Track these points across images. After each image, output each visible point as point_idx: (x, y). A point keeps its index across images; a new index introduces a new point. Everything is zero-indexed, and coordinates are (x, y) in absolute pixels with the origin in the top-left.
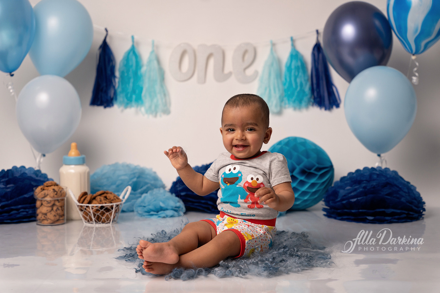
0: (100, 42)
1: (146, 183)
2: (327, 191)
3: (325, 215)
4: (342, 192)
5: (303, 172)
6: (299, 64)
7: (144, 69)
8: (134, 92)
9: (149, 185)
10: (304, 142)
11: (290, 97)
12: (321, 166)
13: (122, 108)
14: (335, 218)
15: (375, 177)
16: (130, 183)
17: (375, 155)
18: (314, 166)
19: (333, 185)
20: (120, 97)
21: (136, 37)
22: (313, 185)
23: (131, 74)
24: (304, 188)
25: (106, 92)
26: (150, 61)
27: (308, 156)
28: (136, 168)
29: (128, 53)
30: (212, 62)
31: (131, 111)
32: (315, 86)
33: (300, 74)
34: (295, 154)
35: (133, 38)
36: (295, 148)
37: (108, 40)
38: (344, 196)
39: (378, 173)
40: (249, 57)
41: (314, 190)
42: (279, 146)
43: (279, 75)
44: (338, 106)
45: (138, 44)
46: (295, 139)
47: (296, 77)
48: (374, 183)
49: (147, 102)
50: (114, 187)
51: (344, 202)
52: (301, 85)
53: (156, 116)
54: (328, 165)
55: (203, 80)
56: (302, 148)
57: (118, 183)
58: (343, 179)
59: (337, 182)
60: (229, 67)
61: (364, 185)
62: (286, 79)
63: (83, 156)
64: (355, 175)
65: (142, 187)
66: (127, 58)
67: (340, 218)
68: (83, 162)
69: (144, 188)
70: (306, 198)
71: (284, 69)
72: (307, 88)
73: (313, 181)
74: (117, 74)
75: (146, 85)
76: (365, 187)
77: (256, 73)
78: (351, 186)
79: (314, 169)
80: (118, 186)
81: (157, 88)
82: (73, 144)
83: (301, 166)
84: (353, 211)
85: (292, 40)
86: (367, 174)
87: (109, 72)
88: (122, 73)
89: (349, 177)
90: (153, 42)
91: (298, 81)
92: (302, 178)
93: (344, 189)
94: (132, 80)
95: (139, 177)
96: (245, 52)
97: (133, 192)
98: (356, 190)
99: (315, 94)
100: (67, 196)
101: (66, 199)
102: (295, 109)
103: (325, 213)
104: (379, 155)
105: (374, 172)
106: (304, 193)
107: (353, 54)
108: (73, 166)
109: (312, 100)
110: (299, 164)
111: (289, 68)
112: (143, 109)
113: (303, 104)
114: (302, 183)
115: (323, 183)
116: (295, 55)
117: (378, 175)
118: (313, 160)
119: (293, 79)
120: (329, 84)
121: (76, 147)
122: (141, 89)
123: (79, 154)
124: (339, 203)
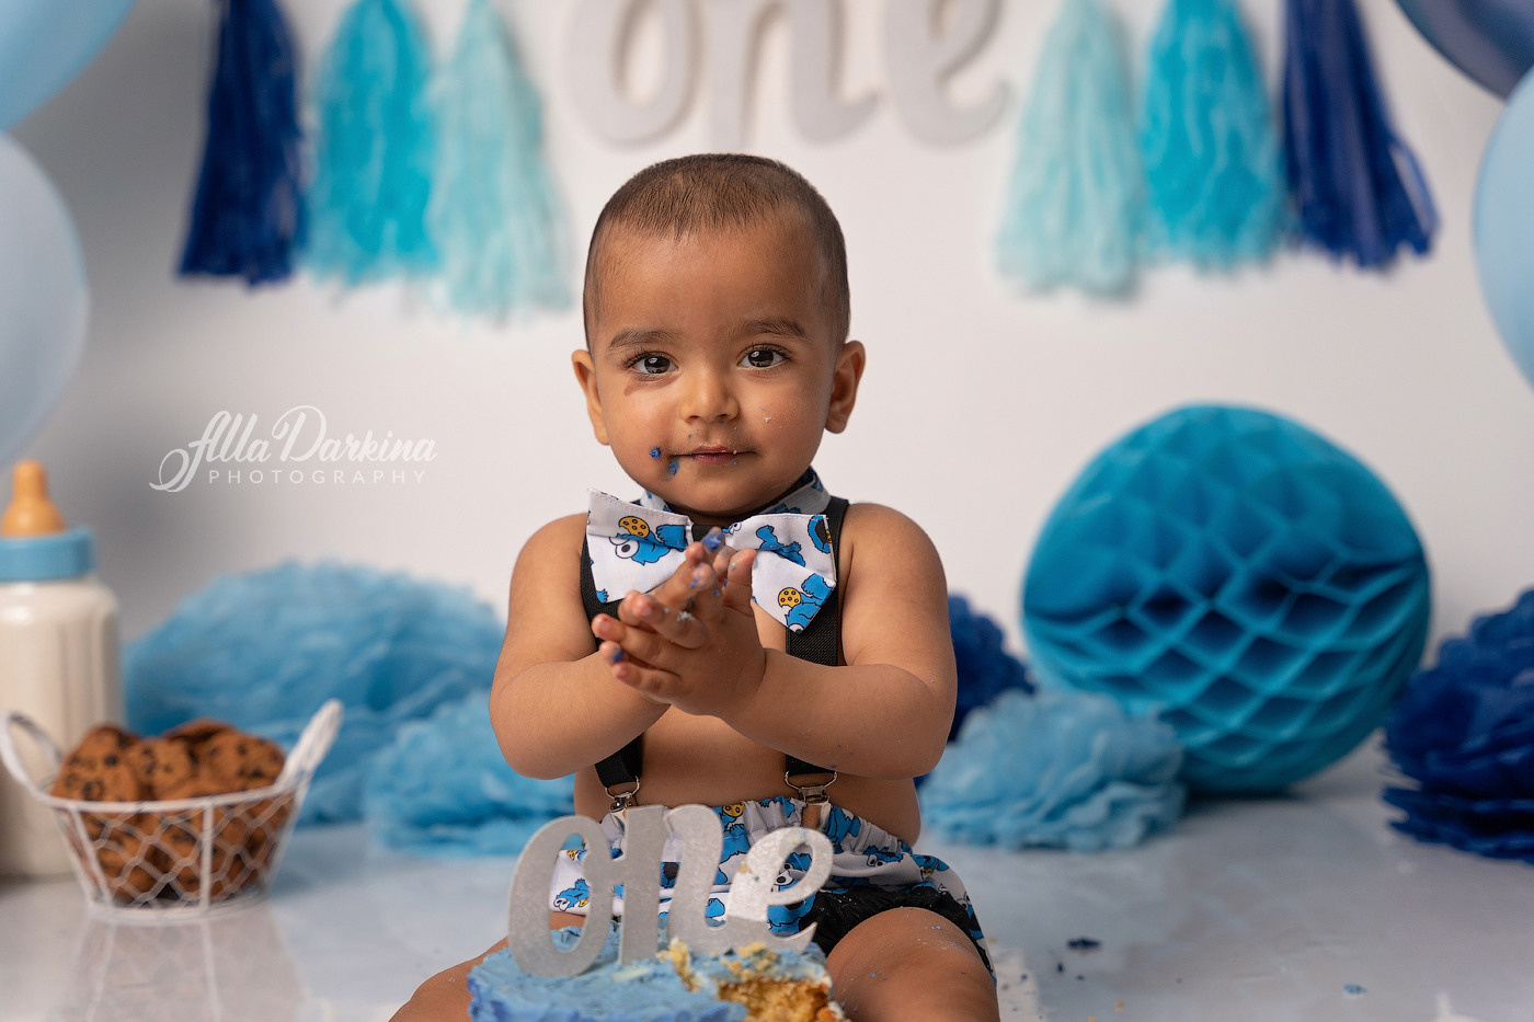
1: (440, 667)
2: (1402, 693)
3: (1397, 826)
4: (1493, 702)
5: (1267, 592)
6: (1220, 37)
7: (439, 89)
8: (389, 201)
9: (454, 677)
10: (1270, 434)
11: (1175, 205)
12: (1364, 558)
13: (332, 286)
14: (1459, 845)
16: (356, 668)
18: (1326, 558)
19: (1430, 659)
20: (325, 231)
22: (1326, 662)
23: (375, 113)
24: (1280, 681)
25: (254, 207)
26: (467, 47)
27: (1291, 504)
28: (389, 585)
30: (778, 47)
31: (380, 299)
32: (1304, 150)
33: (1230, 87)
34: (1224, 497)
36: (1223, 464)
38: (1512, 720)
40: (964, 15)
41: (1330, 688)
42: (1135, 458)
43: (1118, 97)
44: (1422, 245)
46: (1219, 417)
47: (1205, 105)
49: (455, 249)
50: (267, 693)
51: (1513, 757)
52: (1235, 143)
53: (501, 318)
54: (1400, 550)
56: (1259, 465)
57: (291, 668)
58: (1489, 628)
59: (1451, 647)
60: (865, 68)
62: (1155, 120)
63: (82, 532)
65: (416, 687)
66: (352, 40)
67: (1490, 845)
68: (78, 563)
69: (432, 690)
70: (1288, 732)
71: (1143, 67)
72: (1264, 159)
73: (1323, 638)
74: (310, 117)
75: (448, 165)
77: (1004, 91)
79: (1329, 571)
80: (289, 687)
81: (506, 179)
82: (25, 471)
83: (1260, 559)
87: (265, 109)
88: (332, 112)
91: (1220, 121)
92: (1266, 625)
93: (1506, 681)
94: (379, 147)
95: (404, 634)
97: (362, 713)
99: (1308, 188)
102: (1203, 265)
103: (1398, 815)
106: (1279, 707)
108: (24, 590)
109: (1293, 217)
110: (1245, 551)
111: (1169, 61)
112: (438, 290)
113: (1248, 239)
114: (1266, 652)
115: (1379, 650)
118: (1320, 528)
119: (1190, 116)
120: (1377, 135)
121: (43, 486)
122: (423, 191)
123: (58, 524)
124: (1479, 765)
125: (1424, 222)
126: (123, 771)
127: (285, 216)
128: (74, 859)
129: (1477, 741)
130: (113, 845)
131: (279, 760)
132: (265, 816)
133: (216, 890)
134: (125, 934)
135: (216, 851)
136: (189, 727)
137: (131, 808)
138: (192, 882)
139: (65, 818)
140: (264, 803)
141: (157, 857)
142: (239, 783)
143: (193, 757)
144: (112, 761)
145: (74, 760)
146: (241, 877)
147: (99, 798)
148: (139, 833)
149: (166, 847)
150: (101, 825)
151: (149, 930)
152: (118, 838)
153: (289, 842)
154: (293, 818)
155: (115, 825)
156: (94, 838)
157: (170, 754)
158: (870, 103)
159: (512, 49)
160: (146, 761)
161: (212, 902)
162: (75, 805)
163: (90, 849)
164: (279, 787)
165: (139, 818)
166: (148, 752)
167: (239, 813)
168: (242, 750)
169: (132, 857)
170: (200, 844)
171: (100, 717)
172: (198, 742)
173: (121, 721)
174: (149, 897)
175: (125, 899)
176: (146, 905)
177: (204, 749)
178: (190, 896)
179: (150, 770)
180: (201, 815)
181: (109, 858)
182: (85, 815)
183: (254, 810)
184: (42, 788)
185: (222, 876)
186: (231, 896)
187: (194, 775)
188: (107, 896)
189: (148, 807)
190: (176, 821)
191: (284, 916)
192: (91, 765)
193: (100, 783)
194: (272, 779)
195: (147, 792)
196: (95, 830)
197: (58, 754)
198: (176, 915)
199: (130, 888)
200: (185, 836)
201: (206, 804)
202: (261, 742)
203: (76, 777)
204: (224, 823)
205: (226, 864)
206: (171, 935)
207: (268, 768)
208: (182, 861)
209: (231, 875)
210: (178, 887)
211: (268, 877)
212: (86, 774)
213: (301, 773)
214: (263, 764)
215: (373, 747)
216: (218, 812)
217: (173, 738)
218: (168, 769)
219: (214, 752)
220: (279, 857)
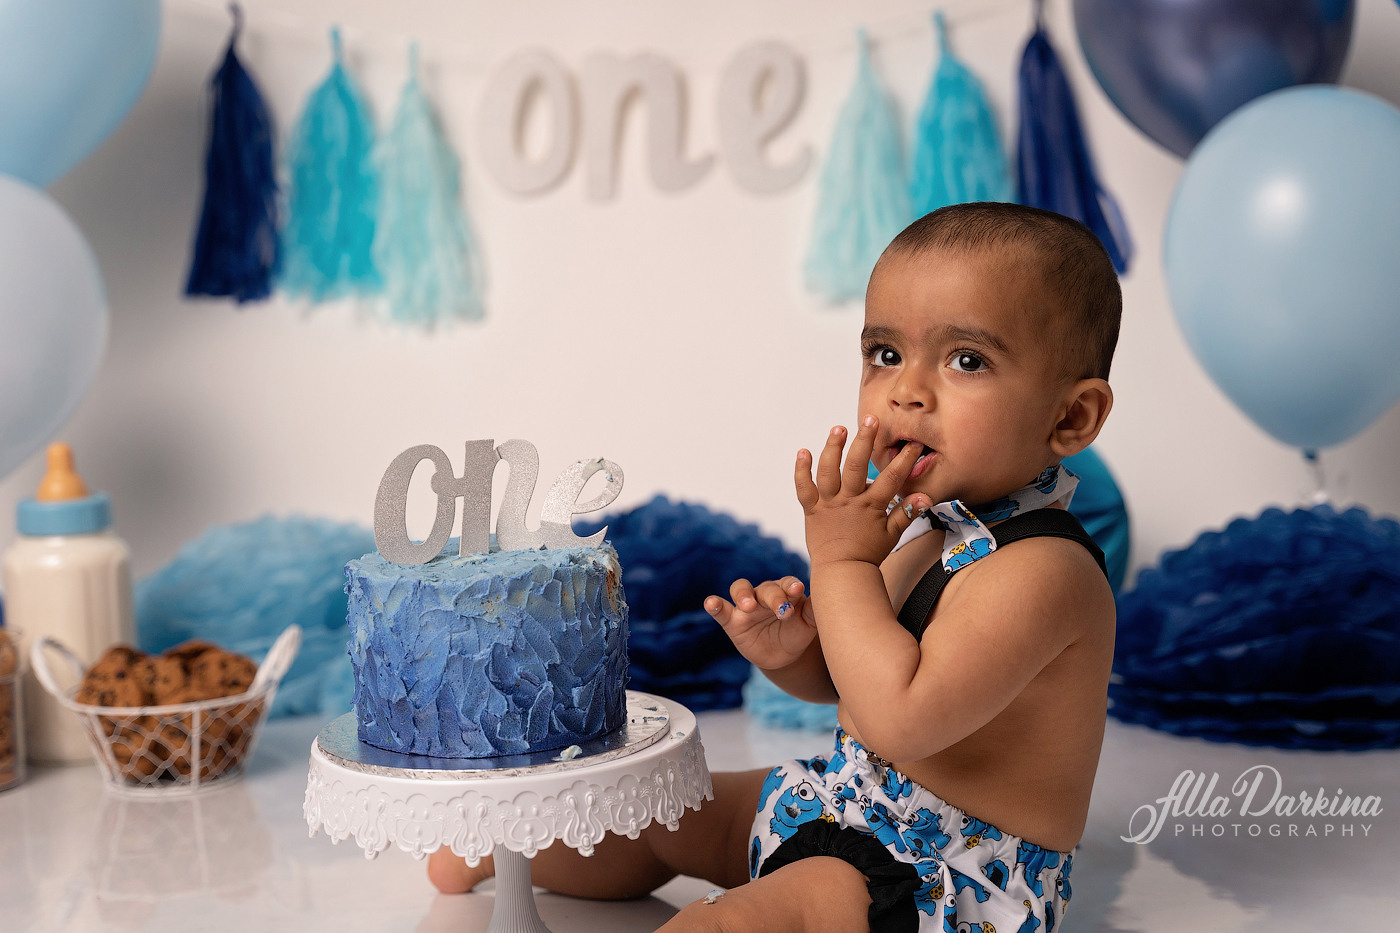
0: (211, 56)
4: (1178, 618)
6: (970, 112)
7: (382, 153)
8: (344, 239)
13: (302, 303)
14: (1154, 725)
15: (1314, 548)
17: (1292, 457)
20: (296, 261)
21: (350, 35)
23: (332, 173)
25: (242, 244)
26: (403, 121)
29: (319, 97)
30: (638, 121)
31: (339, 313)
33: (978, 150)
35: (336, 37)
37: (246, 51)
38: (1192, 632)
39: (1327, 529)
40: (777, 97)
43: (894, 158)
45: (359, 60)
47: (959, 164)
48: (1316, 577)
49: (395, 275)
50: (248, 617)
51: (1193, 660)
53: (431, 327)
54: (1107, 500)
55: (608, 187)
57: (267, 597)
58: (1174, 560)
59: (1145, 574)
60: (704, 136)
61: (1270, 586)
62: (921, 173)
63: (101, 496)
64: (1224, 542)
66: (315, 116)
67: (1175, 726)
68: (98, 521)
71: (912, 134)
74: (284, 175)
75: (388, 212)
76: (1277, 596)
77: (808, 154)
78: (1216, 588)
80: (265, 612)
81: (433, 220)
82: (56, 451)
84: (1235, 699)
85: (944, 27)
86: (1281, 535)
87: (249, 169)
88: (300, 171)
89: (1203, 549)
90: (413, 52)
93: (1187, 601)
94: (336, 197)
96: (764, 77)
97: (320, 632)
98: (1236, 607)
100: (22, 667)
101: (17, 681)
104: (1311, 457)
105: (1313, 527)
107: (1201, 48)
108: (56, 542)
111: (932, 131)
112: (383, 305)
116: (954, 81)
117: (1328, 542)
119: (948, 172)
120: (1088, 186)
121: (70, 462)
122: (370, 230)
123: (82, 491)
124: (1167, 666)
125: (1122, 251)
126: (130, 684)
127: (266, 252)
128: (94, 751)
129: (1165, 648)
130: (123, 741)
131: (252, 671)
132: (241, 716)
133: (204, 773)
134: (134, 807)
135: (204, 744)
136: (184, 647)
137: (136, 712)
138: (184, 767)
139: (85, 720)
140: (240, 706)
141: (157, 749)
142: (220, 691)
143: (187, 671)
144: (121, 675)
145: (92, 675)
146: (223, 763)
147: (111, 704)
148: (144, 731)
149: (164, 741)
150: (114, 725)
151: (152, 805)
152: (127, 735)
153: (262, 732)
154: (264, 716)
155: (124, 725)
156: (108, 734)
157: (168, 669)
158: (708, 163)
159: (437, 123)
160: (148, 675)
161: (201, 782)
162: (93, 710)
163: (106, 743)
164: (252, 693)
165: (143, 720)
166: (150, 667)
167: (221, 714)
168: (223, 665)
169: (138, 749)
170: (190, 739)
171: (116, 640)
172: (190, 659)
173: (133, 643)
174: (152, 779)
175: (134, 781)
176: (150, 785)
177: (195, 664)
178: (183, 778)
179: (152, 681)
180: (191, 716)
181: (120, 750)
182: (101, 717)
183: (232, 712)
184: (68, 695)
185: (208, 763)
186: (216, 778)
187: (186, 685)
188: (120, 779)
189: (150, 711)
190: (172, 722)
191: (259, 791)
192: (105, 678)
193: (112, 693)
194: (246, 687)
195: (150, 699)
196: (109, 729)
197: (83, 669)
198: (173, 793)
199: (137, 773)
200: (179, 733)
201: (194, 708)
202: (238, 658)
203: (95, 688)
204: (209, 722)
205: (212, 753)
206: (170, 808)
207: (243, 678)
208: (177, 752)
209: (215, 762)
210: (174, 772)
211: (247, 761)
212: (101, 686)
213: (269, 682)
214: (240, 675)
215: (330, 658)
216: (204, 714)
217: (171, 656)
218: (166, 681)
219: (203, 666)
220: (255, 745)
